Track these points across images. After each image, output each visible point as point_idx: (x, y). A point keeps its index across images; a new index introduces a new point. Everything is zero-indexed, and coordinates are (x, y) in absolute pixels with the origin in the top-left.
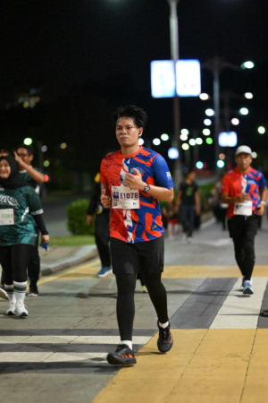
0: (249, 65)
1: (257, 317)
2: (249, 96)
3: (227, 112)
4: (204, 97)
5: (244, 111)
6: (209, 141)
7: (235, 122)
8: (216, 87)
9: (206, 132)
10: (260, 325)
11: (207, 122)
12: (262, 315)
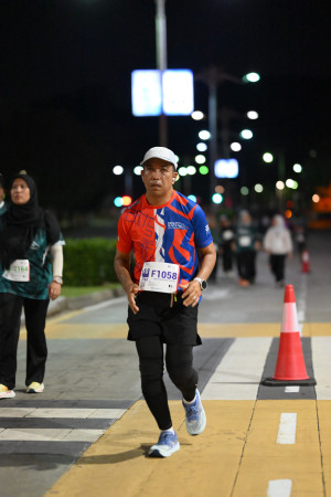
0: (253, 77)
1: (258, 386)
2: (253, 115)
3: (225, 134)
4: (198, 116)
5: (247, 134)
6: (204, 170)
7: (236, 147)
8: (213, 103)
9: (200, 159)
10: (260, 396)
11: (202, 147)
12: (263, 383)
